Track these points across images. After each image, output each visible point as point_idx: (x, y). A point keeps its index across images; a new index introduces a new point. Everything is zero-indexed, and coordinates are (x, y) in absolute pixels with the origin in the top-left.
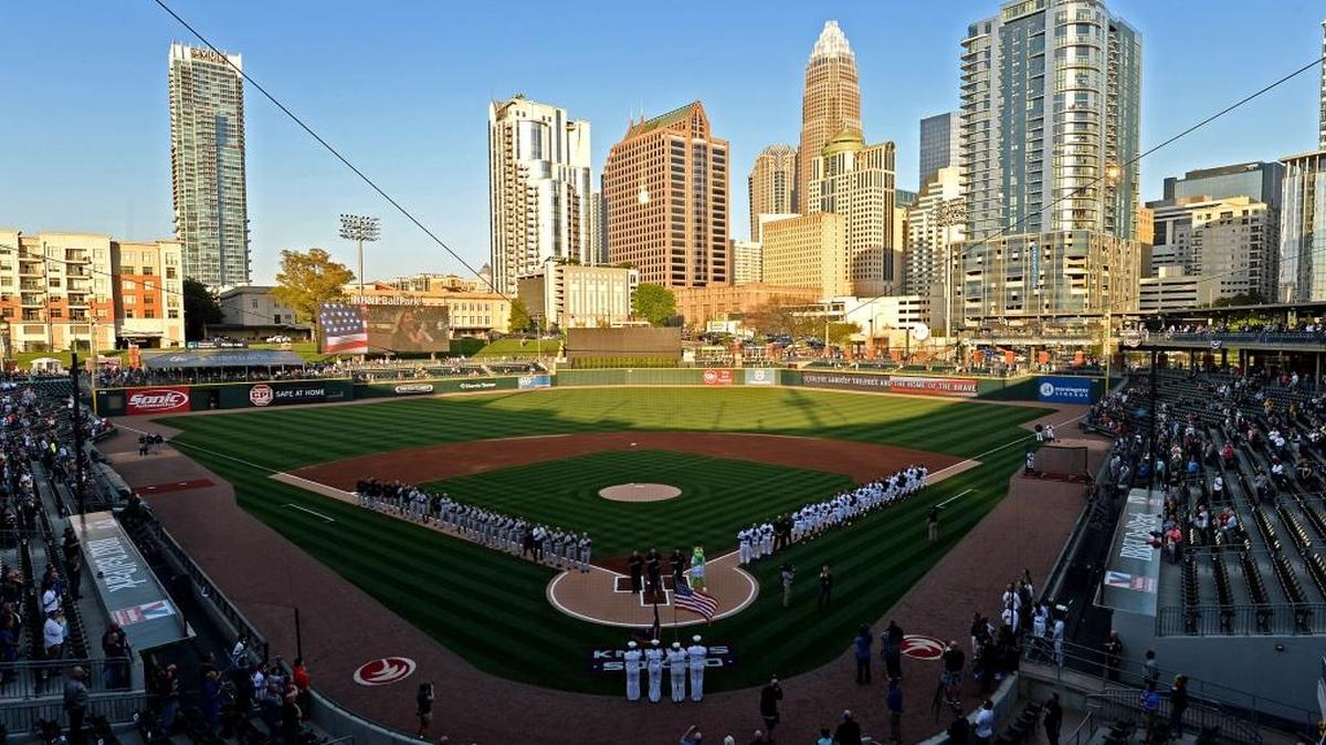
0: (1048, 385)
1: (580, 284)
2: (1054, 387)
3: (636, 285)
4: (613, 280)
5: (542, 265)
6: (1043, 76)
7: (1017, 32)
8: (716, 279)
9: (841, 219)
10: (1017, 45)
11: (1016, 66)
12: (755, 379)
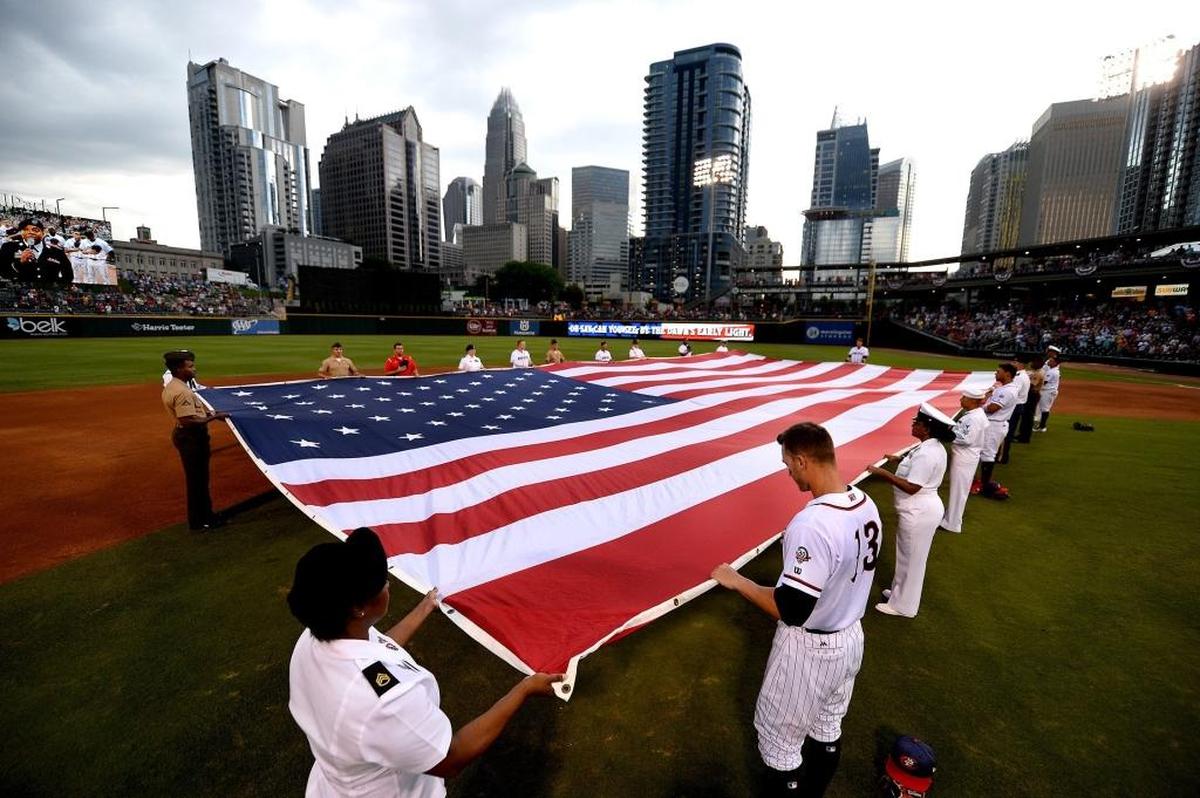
0: (814, 329)
1: (303, 253)
2: (820, 330)
3: (360, 261)
4: (337, 254)
5: (258, 234)
6: (705, 112)
7: (686, 74)
8: (431, 263)
9: (524, 229)
10: (686, 85)
11: (685, 101)
12: (520, 330)
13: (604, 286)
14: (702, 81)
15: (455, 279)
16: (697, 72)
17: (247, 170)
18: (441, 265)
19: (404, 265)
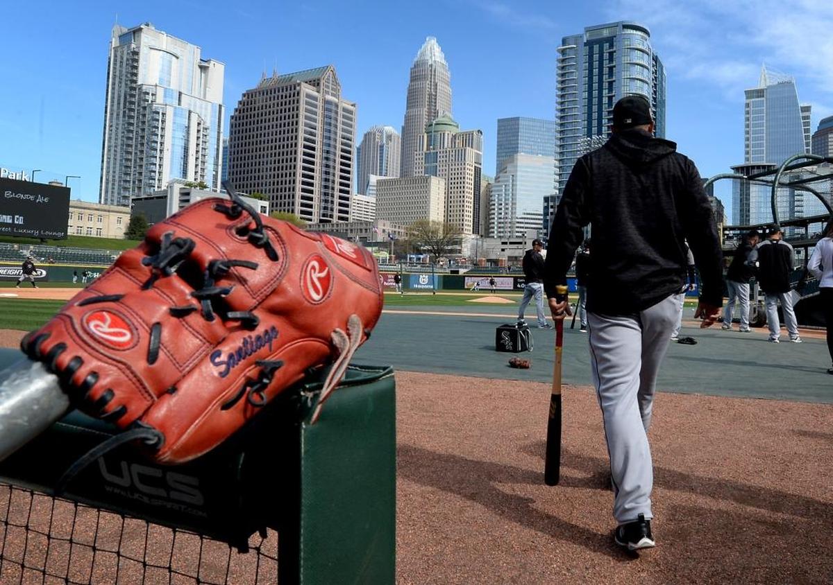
5: (164, 188)
6: (614, 81)
7: (596, 48)
8: (340, 218)
9: (443, 183)
10: (596, 57)
11: (596, 71)
12: (419, 284)
13: (521, 243)
14: (611, 54)
15: (364, 235)
16: (606, 45)
17: (160, 126)
18: (351, 221)
19: (311, 220)
